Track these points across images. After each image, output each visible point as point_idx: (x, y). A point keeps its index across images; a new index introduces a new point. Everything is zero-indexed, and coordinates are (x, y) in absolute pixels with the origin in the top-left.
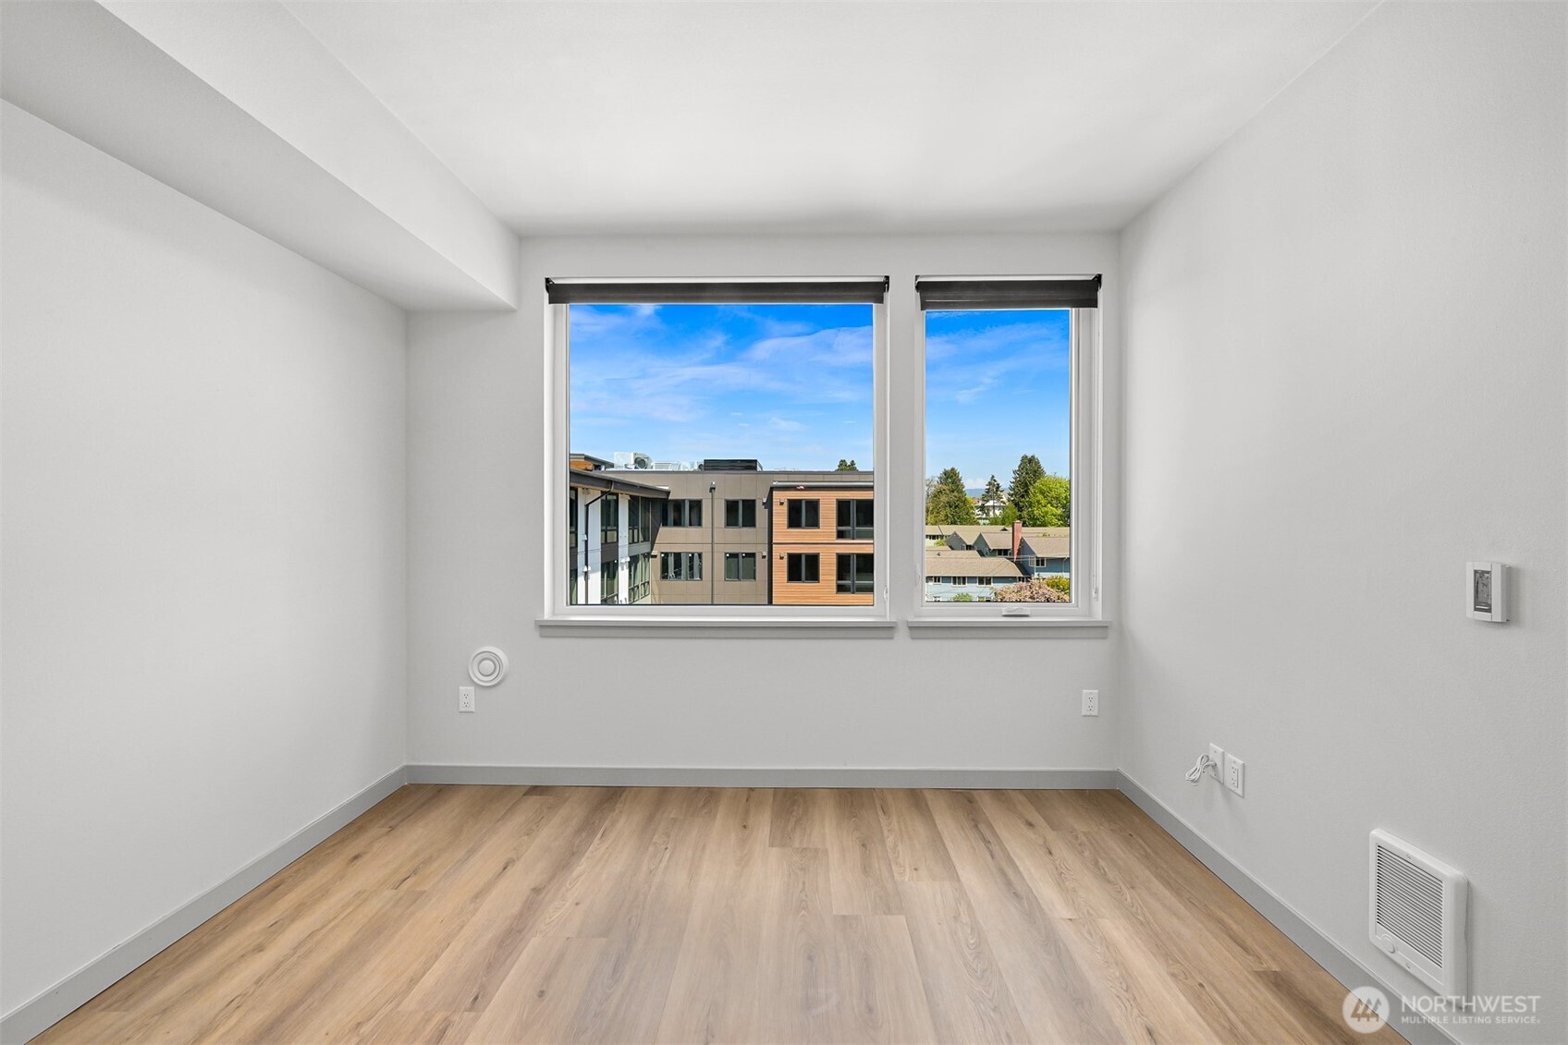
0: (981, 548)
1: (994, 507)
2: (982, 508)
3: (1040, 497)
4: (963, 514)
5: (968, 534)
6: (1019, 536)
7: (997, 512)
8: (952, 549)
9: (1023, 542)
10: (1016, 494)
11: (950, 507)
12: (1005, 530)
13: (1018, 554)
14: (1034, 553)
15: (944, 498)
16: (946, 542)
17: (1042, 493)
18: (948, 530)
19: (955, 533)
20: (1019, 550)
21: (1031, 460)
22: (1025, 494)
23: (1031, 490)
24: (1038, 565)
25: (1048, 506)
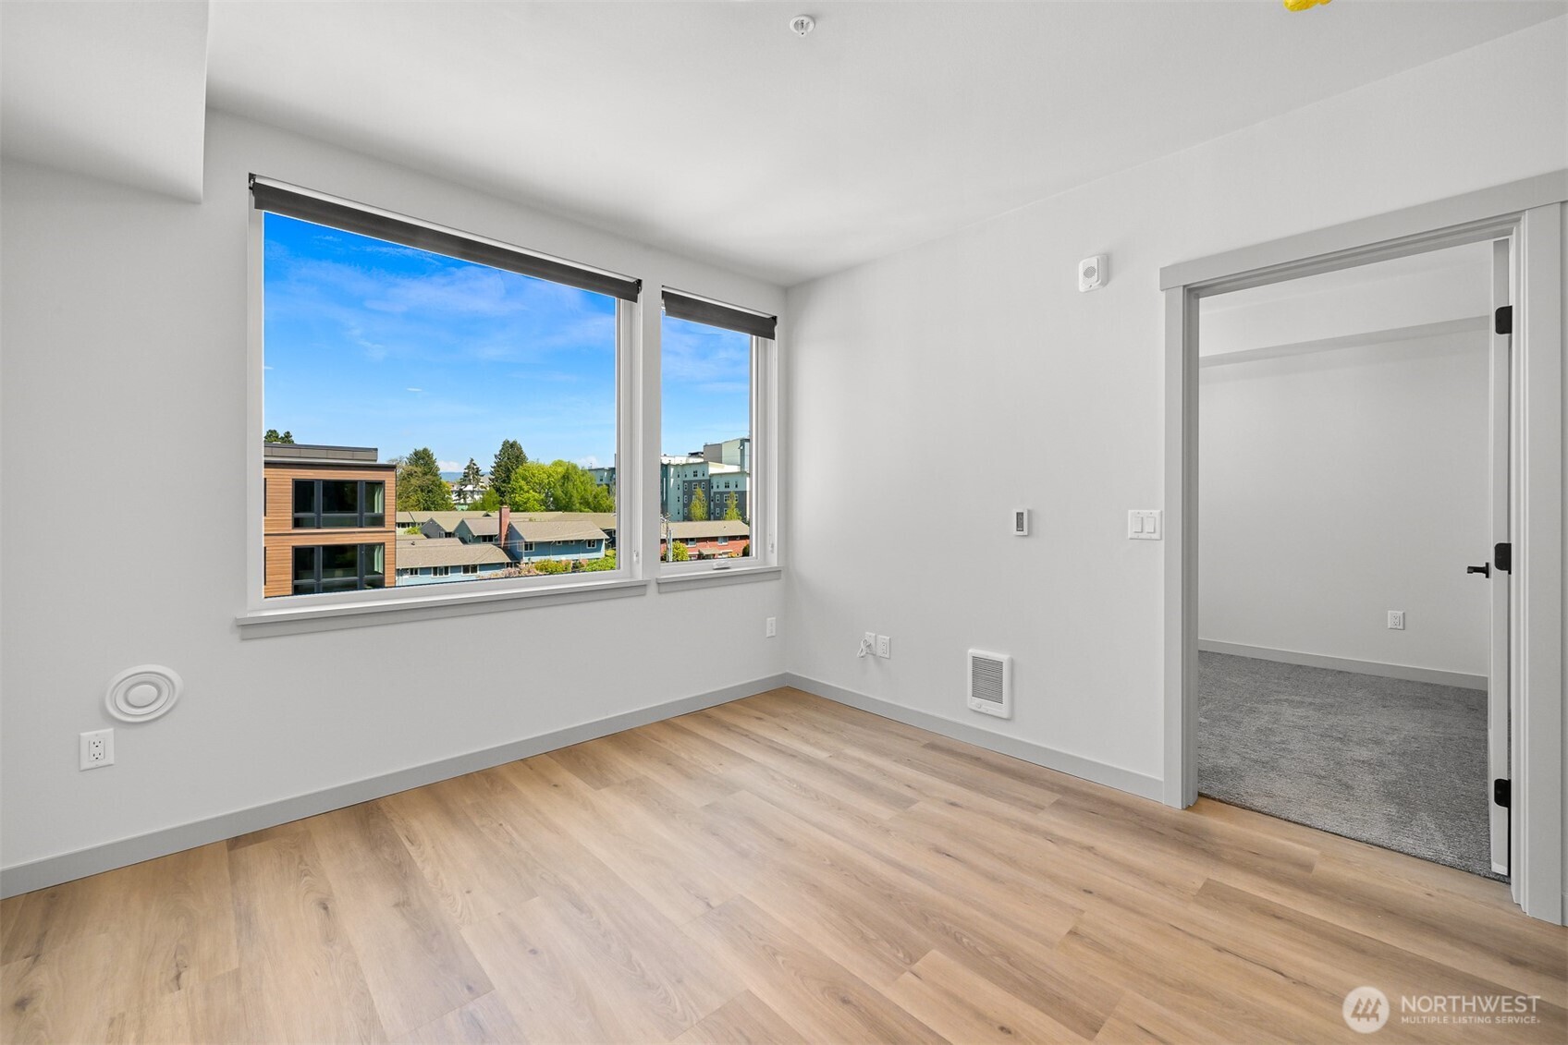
0: (464, 535)
1: (472, 492)
2: (460, 493)
3: (522, 483)
4: (437, 499)
5: (448, 520)
6: (506, 521)
7: (477, 497)
8: (428, 537)
9: (510, 527)
10: (497, 479)
11: (422, 491)
12: (488, 515)
13: (506, 539)
14: (522, 538)
15: (414, 482)
16: (421, 529)
17: (524, 478)
18: (422, 516)
19: (432, 520)
20: (507, 535)
21: (513, 445)
22: (507, 480)
23: (513, 476)
24: (526, 549)
25: (531, 491)
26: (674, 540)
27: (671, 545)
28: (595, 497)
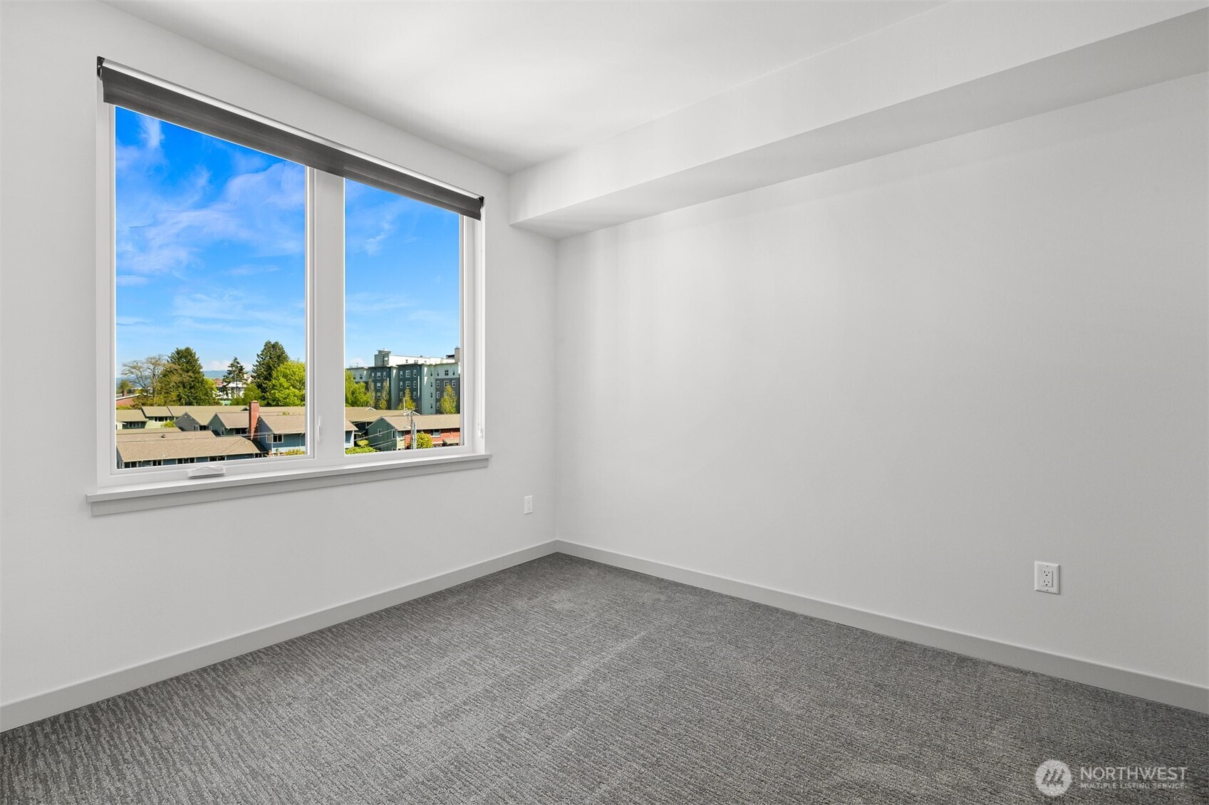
0: (217, 428)
1: (236, 388)
2: (223, 389)
3: (283, 380)
4: (200, 394)
5: (202, 414)
6: (256, 415)
7: (239, 393)
8: (182, 429)
9: (260, 421)
10: (259, 376)
11: (184, 387)
12: (244, 410)
13: (255, 432)
14: (271, 430)
15: (175, 378)
16: (175, 423)
17: (285, 376)
18: (178, 411)
19: (186, 414)
20: (256, 428)
21: (275, 346)
22: (268, 377)
23: (274, 373)
24: (275, 440)
25: (291, 388)
26: (418, 431)
27: (415, 436)
28: (353, 393)
